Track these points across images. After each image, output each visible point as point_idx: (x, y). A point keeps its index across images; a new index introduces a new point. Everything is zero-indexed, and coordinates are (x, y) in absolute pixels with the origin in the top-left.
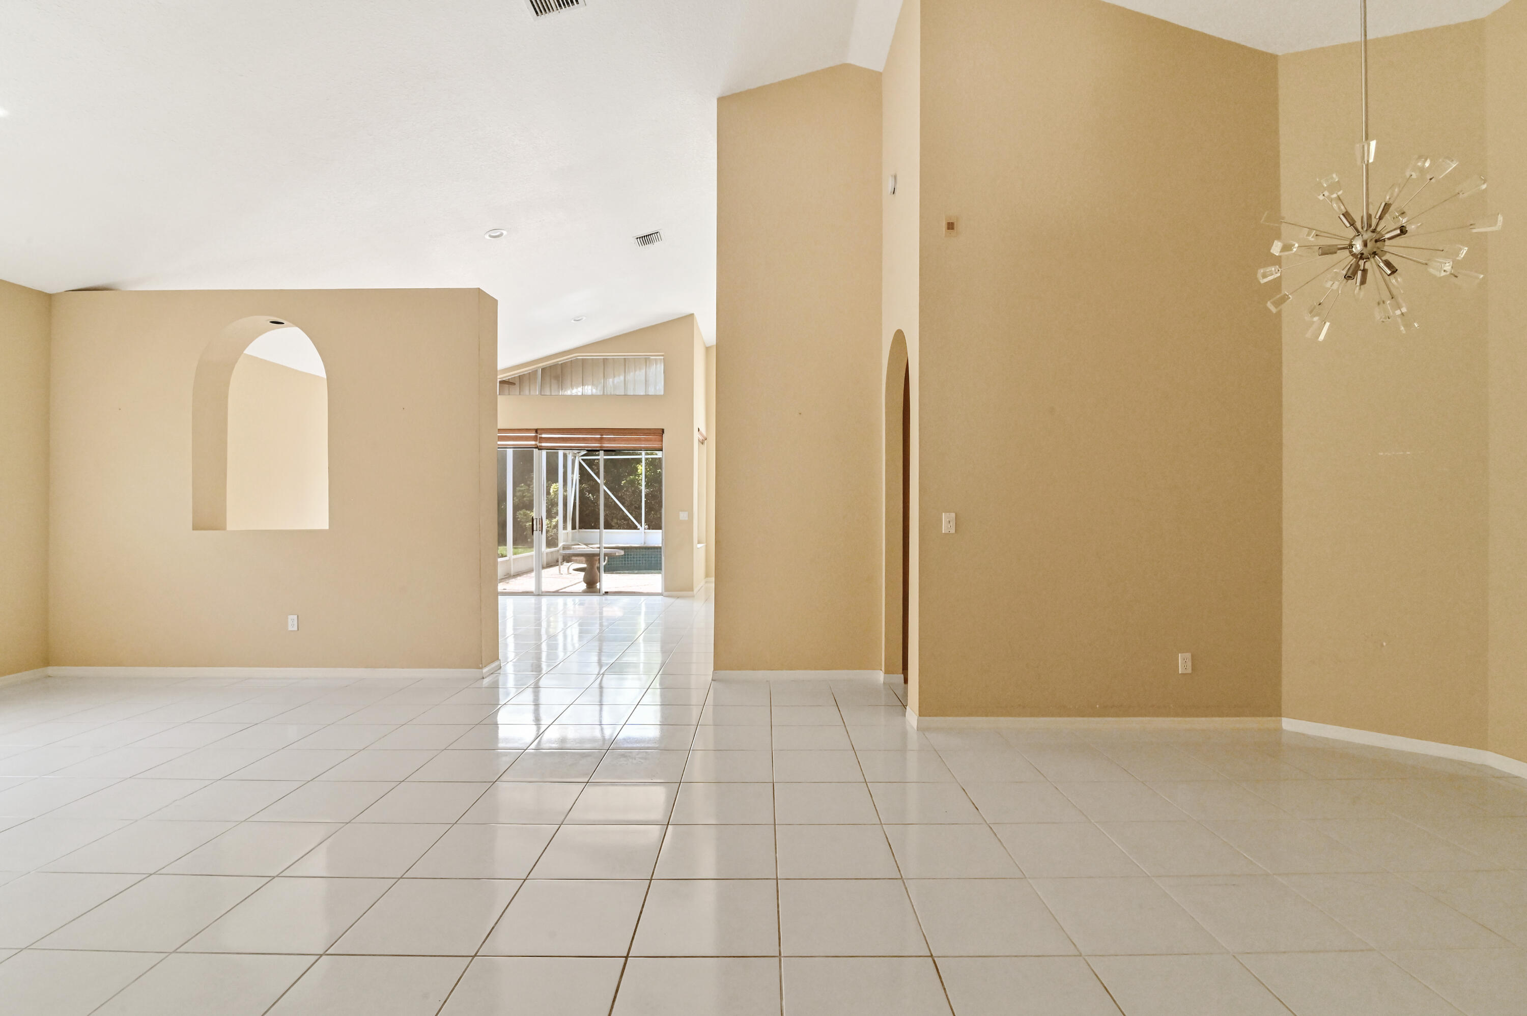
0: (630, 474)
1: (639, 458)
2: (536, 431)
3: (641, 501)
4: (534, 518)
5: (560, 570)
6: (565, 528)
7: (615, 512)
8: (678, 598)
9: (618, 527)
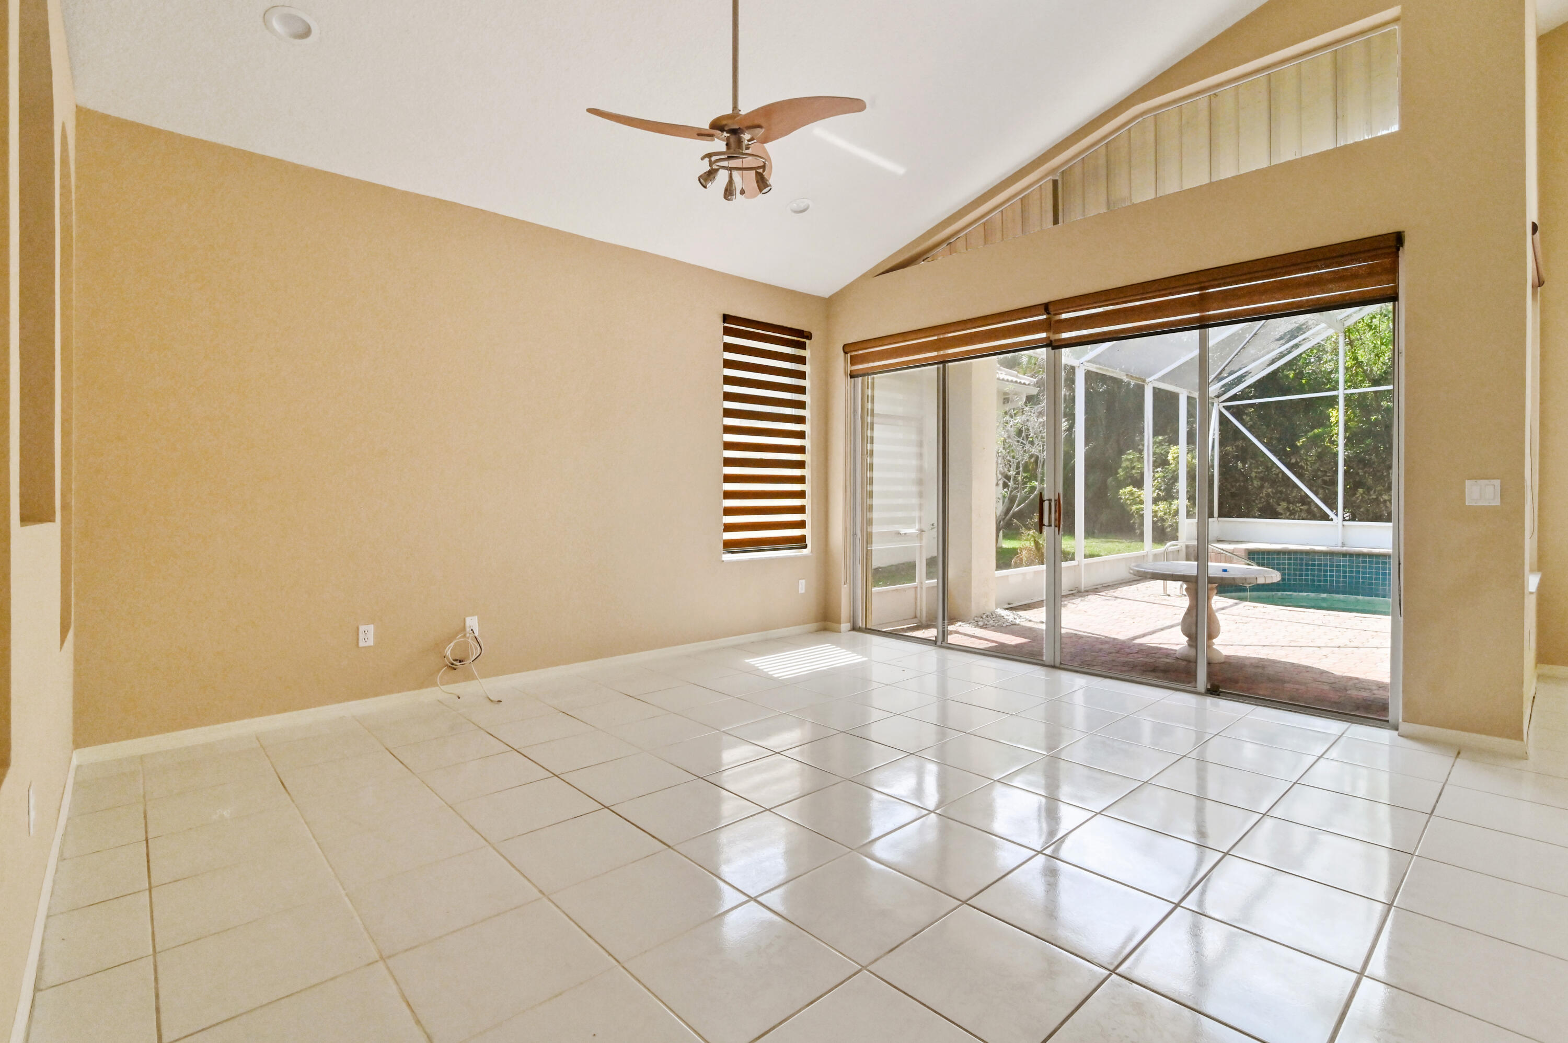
1: (1334, 396)
2: (1046, 307)
4: (1045, 497)
6: (1191, 515)
7: (1284, 490)
8: (1459, 753)
9: (1290, 515)
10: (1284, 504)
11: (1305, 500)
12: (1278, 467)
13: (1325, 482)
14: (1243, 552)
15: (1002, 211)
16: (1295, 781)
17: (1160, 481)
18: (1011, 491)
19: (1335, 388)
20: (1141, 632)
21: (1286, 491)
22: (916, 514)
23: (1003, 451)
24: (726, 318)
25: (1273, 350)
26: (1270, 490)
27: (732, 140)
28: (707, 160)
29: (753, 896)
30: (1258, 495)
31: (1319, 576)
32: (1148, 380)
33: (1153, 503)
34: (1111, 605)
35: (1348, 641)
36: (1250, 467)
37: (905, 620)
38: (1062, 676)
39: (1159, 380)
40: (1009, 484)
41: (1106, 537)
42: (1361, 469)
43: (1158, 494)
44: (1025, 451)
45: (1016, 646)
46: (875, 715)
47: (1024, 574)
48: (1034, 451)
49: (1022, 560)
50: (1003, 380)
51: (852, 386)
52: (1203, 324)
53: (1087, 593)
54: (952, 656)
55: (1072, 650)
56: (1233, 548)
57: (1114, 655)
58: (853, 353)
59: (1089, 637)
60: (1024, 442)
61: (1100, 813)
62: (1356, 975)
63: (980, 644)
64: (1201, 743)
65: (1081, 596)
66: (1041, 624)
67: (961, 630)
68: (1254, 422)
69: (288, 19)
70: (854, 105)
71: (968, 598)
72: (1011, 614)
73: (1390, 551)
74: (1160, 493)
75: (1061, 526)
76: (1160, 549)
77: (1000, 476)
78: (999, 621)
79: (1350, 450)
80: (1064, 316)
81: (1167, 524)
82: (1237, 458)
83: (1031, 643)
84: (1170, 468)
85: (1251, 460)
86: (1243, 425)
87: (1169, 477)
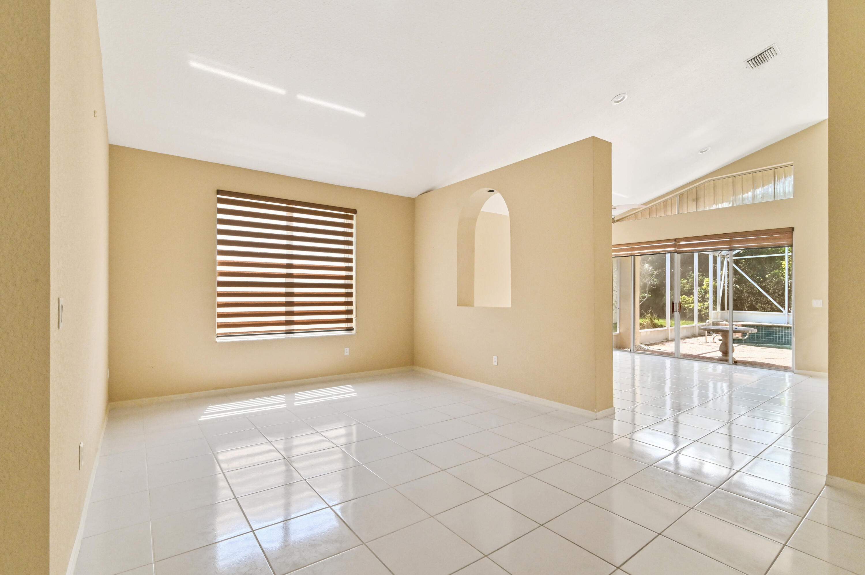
0: (775, 269)
1: (783, 256)
2: (675, 240)
3: (784, 290)
4: (675, 302)
5: (706, 340)
6: (715, 309)
8: (811, 377)
9: (762, 310)
10: (759, 305)
11: (769, 302)
12: (756, 288)
13: (779, 295)
14: (740, 325)
17: (699, 293)
19: (784, 252)
20: (701, 353)
21: (760, 298)
26: (752, 298)
30: (747, 300)
31: (776, 337)
33: (697, 303)
36: (744, 288)
44: (642, 281)
47: (647, 332)
49: (644, 326)
52: (730, 249)
56: (735, 324)
62: (781, 435)
65: (670, 342)
68: (744, 267)
72: (646, 346)
74: (699, 299)
76: (701, 323)
80: (681, 243)
84: (703, 288)
85: (743, 285)
86: (740, 268)
87: (703, 292)
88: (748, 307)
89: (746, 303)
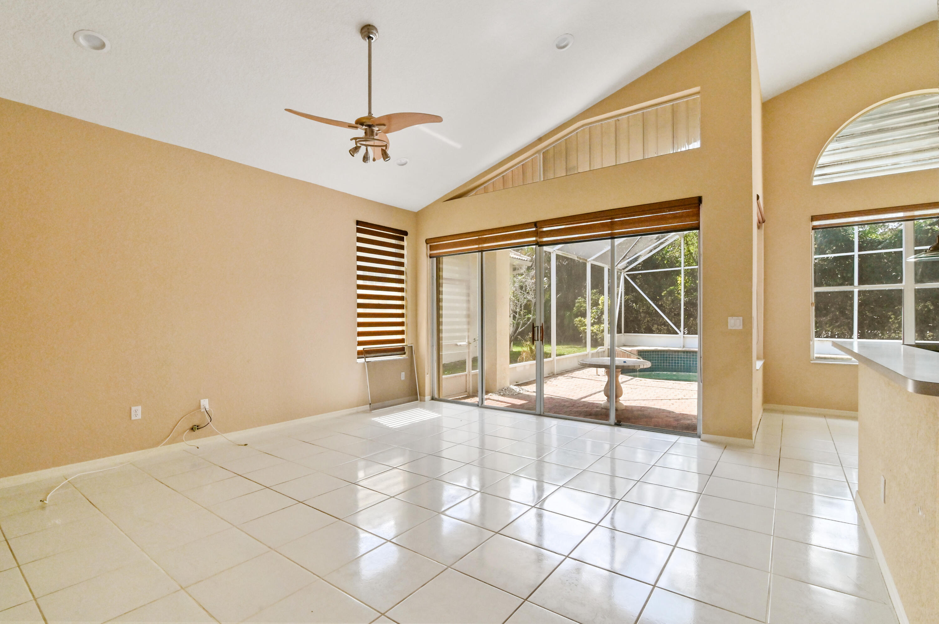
0: (670, 285)
1: (679, 270)
2: (535, 224)
3: (680, 308)
4: (535, 324)
7: (656, 319)
8: (726, 447)
9: (659, 331)
10: (656, 326)
11: (665, 323)
12: (653, 307)
13: (675, 315)
14: (636, 351)
15: (512, 171)
16: (653, 465)
17: (595, 314)
18: (518, 320)
19: (680, 266)
20: (585, 395)
21: (657, 319)
22: (466, 334)
23: (513, 298)
24: (358, 223)
25: (650, 245)
26: (649, 319)
27: (368, 131)
28: (354, 141)
29: (389, 540)
30: (643, 321)
31: (672, 363)
32: (588, 260)
33: (591, 326)
34: (570, 382)
35: (683, 396)
36: (639, 306)
37: (460, 394)
38: (544, 420)
39: (594, 260)
40: (516, 316)
41: (568, 344)
42: (692, 308)
43: (594, 321)
44: (524, 298)
45: (521, 405)
46: (445, 445)
47: (525, 366)
48: (529, 297)
49: (523, 358)
50: (513, 258)
51: (431, 263)
52: (612, 237)
53: (558, 375)
54: (487, 412)
55: (550, 406)
56: (631, 349)
57: (571, 407)
58: (431, 244)
59: (558, 399)
60: (524, 293)
61: (562, 486)
62: (673, 547)
63: (502, 405)
64: (612, 449)
65: (555, 377)
66: (534, 393)
67: (491, 397)
68: (641, 283)
69: (88, 38)
70: (437, 119)
71: (495, 380)
72: (518, 388)
73: (697, 350)
74: (595, 320)
75: (544, 340)
76: (595, 350)
77: (511, 312)
78: (511, 392)
79: (687, 298)
80: (544, 229)
81: (599, 336)
82: (633, 302)
83: (528, 403)
84: (600, 307)
85: (640, 303)
86: (636, 284)
87: (599, 312)
88: (645, 329)
89: (643, 325)
